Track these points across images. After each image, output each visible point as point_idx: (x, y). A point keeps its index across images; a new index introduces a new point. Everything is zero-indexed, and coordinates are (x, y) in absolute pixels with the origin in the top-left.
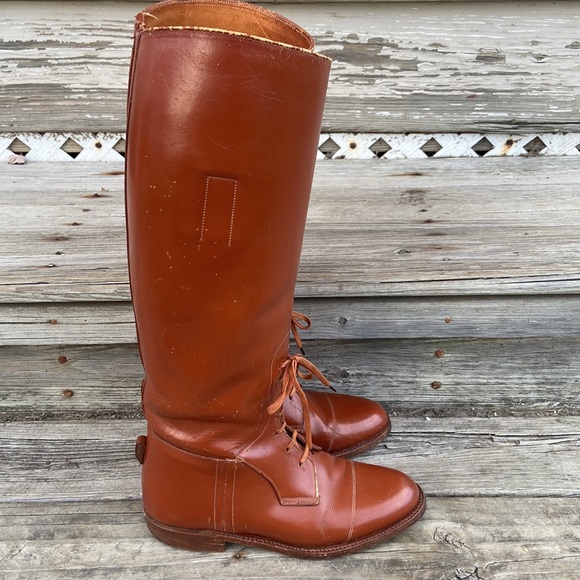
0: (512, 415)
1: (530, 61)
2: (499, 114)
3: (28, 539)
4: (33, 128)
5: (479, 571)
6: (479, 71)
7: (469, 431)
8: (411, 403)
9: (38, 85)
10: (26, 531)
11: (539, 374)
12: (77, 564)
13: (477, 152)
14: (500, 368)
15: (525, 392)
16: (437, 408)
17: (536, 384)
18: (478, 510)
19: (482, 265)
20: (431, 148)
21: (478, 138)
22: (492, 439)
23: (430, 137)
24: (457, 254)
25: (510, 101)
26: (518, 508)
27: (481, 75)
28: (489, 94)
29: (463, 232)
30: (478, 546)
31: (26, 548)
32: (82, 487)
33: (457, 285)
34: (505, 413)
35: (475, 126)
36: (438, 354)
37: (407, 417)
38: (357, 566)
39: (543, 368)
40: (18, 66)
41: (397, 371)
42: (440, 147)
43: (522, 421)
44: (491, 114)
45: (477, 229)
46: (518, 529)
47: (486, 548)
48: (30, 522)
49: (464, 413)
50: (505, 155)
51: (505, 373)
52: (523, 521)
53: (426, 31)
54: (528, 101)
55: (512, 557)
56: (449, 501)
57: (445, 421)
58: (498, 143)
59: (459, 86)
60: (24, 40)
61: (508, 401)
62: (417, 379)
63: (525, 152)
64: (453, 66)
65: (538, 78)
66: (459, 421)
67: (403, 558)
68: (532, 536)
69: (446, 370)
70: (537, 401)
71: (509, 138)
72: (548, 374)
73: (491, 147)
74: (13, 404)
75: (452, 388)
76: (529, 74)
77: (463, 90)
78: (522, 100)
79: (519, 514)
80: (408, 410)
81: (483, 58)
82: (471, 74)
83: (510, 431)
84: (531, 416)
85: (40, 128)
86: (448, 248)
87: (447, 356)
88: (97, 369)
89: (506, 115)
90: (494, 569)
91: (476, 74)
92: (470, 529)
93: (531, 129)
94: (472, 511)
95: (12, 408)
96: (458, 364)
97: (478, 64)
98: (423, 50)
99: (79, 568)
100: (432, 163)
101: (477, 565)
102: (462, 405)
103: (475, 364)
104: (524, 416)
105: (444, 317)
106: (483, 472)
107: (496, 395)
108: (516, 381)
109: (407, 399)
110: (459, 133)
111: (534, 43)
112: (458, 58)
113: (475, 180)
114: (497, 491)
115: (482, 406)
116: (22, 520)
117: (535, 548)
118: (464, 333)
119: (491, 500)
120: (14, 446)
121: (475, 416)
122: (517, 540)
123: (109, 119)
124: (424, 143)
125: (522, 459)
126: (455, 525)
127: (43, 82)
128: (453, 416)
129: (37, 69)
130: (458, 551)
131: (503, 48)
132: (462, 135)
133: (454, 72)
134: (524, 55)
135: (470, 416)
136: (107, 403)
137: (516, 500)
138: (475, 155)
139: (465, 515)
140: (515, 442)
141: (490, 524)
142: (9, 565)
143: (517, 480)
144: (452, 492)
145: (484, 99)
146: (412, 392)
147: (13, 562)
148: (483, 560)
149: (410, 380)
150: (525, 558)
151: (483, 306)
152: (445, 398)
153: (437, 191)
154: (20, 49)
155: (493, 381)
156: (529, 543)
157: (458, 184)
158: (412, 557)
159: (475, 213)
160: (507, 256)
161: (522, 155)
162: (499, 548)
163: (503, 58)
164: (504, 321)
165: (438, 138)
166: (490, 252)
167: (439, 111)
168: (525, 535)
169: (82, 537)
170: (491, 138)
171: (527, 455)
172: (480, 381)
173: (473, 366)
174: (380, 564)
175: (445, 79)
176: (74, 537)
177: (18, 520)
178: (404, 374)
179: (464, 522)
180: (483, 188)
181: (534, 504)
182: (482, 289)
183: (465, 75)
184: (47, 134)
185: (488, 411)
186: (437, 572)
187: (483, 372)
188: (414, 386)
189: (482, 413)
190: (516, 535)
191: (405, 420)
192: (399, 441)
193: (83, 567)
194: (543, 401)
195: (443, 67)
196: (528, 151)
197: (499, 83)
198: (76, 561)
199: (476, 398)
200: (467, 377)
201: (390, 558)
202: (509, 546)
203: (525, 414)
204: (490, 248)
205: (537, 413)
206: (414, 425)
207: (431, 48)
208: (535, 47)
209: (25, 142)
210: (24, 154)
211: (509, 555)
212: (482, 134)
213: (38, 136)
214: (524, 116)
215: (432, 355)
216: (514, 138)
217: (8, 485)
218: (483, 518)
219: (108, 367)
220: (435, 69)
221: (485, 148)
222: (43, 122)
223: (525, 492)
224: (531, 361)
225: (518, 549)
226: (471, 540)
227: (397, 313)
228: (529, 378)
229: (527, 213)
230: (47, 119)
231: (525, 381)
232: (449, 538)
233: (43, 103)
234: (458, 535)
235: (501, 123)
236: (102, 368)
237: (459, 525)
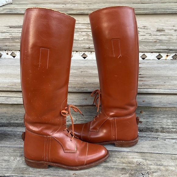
0: (164, 132)
1: (173, 32)
2: (164, 47)
3: (20, 156)
5: (149, 173)
6: (157, 34)
7: (150, 136)
10: (19, 154)
11: (172, 120)
13: (158, 58)
14: (160, 117)
15: (168, 125)
16: (141, 129)
17: (172, 123)
18: (151, 157)
19: (154, 85)
20: (144, 57)
21: (158, 54)
22: (157, 139)
23: (143, 53)
24: (147, 82)
25: (167, 43)
26: (163, 157)
27: (158, 35)
28: (161, 41)
29: (150, 77)
30: (149, 166)
31: (18, 159)
33: (146, 90)
34: (162, 132)
35: (157, 50)
36: (141, 112)
38: (112, 169)
39: (173, 118)
42: (146, 57)
43: (167, 134)
44: (161, 47)
45: (154, 77)
46: (162, 162)
47: (152, 167)
48: (20, 152)
49: (149, 131)
50: (166, 59)
51: (162, 119)
52: (164, 160)
53: (142, 23)
54: (173, 43)
55: (159, 170)
56: (142, 154)
57: (143, 133)
58: (164, 55)
59: (152, 39)
61: (163, 128)
63: (172, 59)
64: (150, 33)
65: (175, 36)
66: (148, 133)
67: (126, 168)
68: (166, 165)
69: (144, 117)
70: (172, 128)
71: (167, 54)
72: (175, 120)
73: (162, 57)
74: (19, 122)
75: (146, 123)
76: (172, 35)
77: (153, 40)
78: (171, 43)
79: (163, 159)
81: (158, 30)
82: (155, 35)
83: (163, 137)
84: (170, 133)
86: (145, 81)
87: (144, 113)
89: (166, 47)
90: (153, 172)
91: (156, 35)
92: (148, 161)
93: (174, 52)
94: (149, 157)
95: (19, 123)
96: (147, 115)
97: (157, 32)
98: (141, 28)
100: (144, 61)
101: (148, 171)
102: (149, 129)
103: (152, 116)
104: (168, 133)
105: (142, 100)
106: (154, 147)
107: (159, 126)
108: (165, 122)
110: (152, 52)
111: (174, 26)
112: (151, 30)
113: (156, 65)
114: (157, 152)
115: (155, 129)
116: (18, 151)
117: (167, 168)
118: (148, 105)
119: (155, 154)
120: (18, 133)
121: (153, 132)
122: (162, 165)
124: (142, 55)
125: (166, 144)
126: (143, 160)
128: (146, 132)
130: (143, 167)
131: (164, 28)
132: (153, 53)
133: (150, 34)
134: (171, 30)
135: (151, 132)
137: (163, 155)
138: (157, 59)
139: (146, 158)
140: (164, 140)
141: (154, 160)
143: (164, 150)
144: (143, 152)
145: (159, 43)
147: (14, 162)
148: (151, 170)
150: (163, 170)
151: (154, 97)
152: (143, 126)
153: (144, 67)
155: (158, 121)
156: (165, 166)
157: (151, 66)
158: (129, 168)
159: (155, 73)
160: (161, 83)
161: (171, 60)
162: (156, 167)
163: (164, 31)
164: (161, 102)
165: (146, 54)
166: (157, 82)
167: (146, 46)
168: (164, 164)
170: (162, 54)
171: (168, 143)
172: (154, 121)
173: (152, 117)
174: (119, 169)
175: (147, 36)
177: (17, 151)
179: (146, 159)
180: (158, 67)
181: (168, 156)
182: (153, 91)
183: (153, 35)
185: (157, 131)
186: (136, 172)
187: (155, 118)
189: (155, 131)
190: (161, 164)
194: (174, 129)
195: (147, 33)
196: (173, 58)
197: (163, 38)
199: (153, 126)
200: (150, 120)
201: (122, 167)
202: (159, 167)
203: (168, 132)
204: (157, 81)
205: (172, 132)
207: (143, 28)
208: (174, 27)
211: (159, 169)
212: (159, 53)
214: (171, 48)
215: (139, 112)
216: (169, 54)
217: (16, 143)
218: (152, 159)
220: (144, 33)
221: (160, 57)
223: (166, 153)
224: (170, 116)
225: (162, 168)
226: (148, 164)
228: (169, 121)
229: (170, 73)
231: (168, 122)
232: (141, 163)
234: (143, 163)
235: (164, 50)
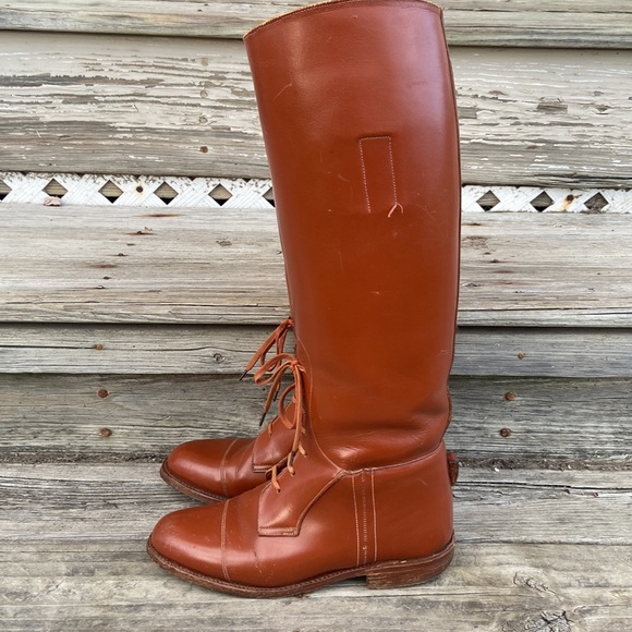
0: (587, 468)
1: (592, 112)
2: (560, 167)
3: (66, 575)
4: (72, 169)
5: (568, 614)
6: (539, 121)
7: (541, 483)
8: (478, 452)
9: (82, 123)
10: (63, 568)
11: (617, 422)
12: (122, 600)
13: (537, 208)
14: (575, 414)
15: (601, 443)
16: (506, 459)
17: (613, 434)
18: (560, 557)
19: (558, 297)
20: (488, 202)
21: (537, 192)
22: (568, 491)
23: (487, 189)
24: (531, 289)
25: (571, 153)
26: (603, 555)
27: (542, 125)
28: (551, 146)
29: (533, 271)
30: (563, 591)
31: (64, 584)
32: (122, 527)
33: (532, 315)
34: (579, 466)
35: (535, 179)
36: (507, 397)
37: (474, 467)
38: (432, 607)
39: (620, 415)
40: (63, 103)
41: (463, 415)
42: (498, 201)
43: (599, 475)
44: (552, 167)
45: (547, 269)
46: (606, 575)
47: (572, 592)
48: (67, 558)
49: (535, 465)
50: (565, 211)
51: (580, 421)
52: (610, 568)
53: (487, 78)
54: (590, 153)
55: (602, 602)
56: (527, 547)
57: (515, 473)
58: (558, 197)
59: (520, 136)
60: (72, 75)
61: (582, 452)
62: (485, 426)
63: (586, 209)
64: (513, 115)
65: (601, 130)
66: (531, 473)
67: (483, 601)
68: (621, 582)
69: (517, 415)
70: (614, 453)
71: (569, 193)
72: (626, 422)
73: (551, 202)
74: (44, 444)
75: (523, 436)
76: (592, 125)
77: (523, 141)
78: (583, 153)
79: (605, 561)
80: (474, 461)
81: (544, 108)
82: (531, 124)
83: (586, 483)
84: (607, 469)
85: (80, 168)
86: (518, 283)
87: (518, 400)
88: (140, 405)
89: (567, 167)
90: (583, 613)
91: (536, 124)
92: (553, 574)
93: (593, 184)
94: (553, 557)
95: (43, 448)
96: (529, 408)
97: (539, 114)
98: (483, 98)
99: (124, 603)
100: (488, 216)
101: (564, 608)
102: (533, 457)
103: (548, 409)
104: (600, 469)
105: (517, 353)
106: (562, 521)
107: (570, 446)
108: (592, 430)
109: (473, 448)
110: (518, 186)
111: (597, 94)
112: (519, 107)
113: (537, 231)
114: (578, 539)
115: (554, 458)
116: (59, 557)
117: (625, 594)
118: (538, 372)
119: (574, 547)
120: (45, 486)
121: (547, 468)
122: (606, 586)
123: (153, 161)
124: (481, 195)
125: (603, 510)
126: (536, 570)
127: (87, 119)
128: (524, 467)
129: (82, 106)
130: (543, 595)
131: (564, 98)
132: (521, 188)
133: (513, 121)
134: (586, 106)
135: (542, 468)
136: (147, 445)
137: (600, 548)
138: (534, 210)
139: (546, 561)
140: (593, 494)
141: (575, 569)
142: (46, 600)
143: (599, 529)
144: (530, 539)
145: (545, 151)
146: (479, 440)
147: (50, 597)
148: (571, 604)
149: (477, 425)
150: (616, 602)
151: (559, 340)
152: (515, 448)
153: (499, 238)
154: (66, 84)
155: (567, 429)
156: (618, 589)
157: (520, 233)
158: (492, 600)
159: (543, 256)
160: (581, 291)
161: (583, 212)
162: (586, 593)
163: (565, 108)
164: (581, 358)
165: (496, 191)
166: (563, 288)
167: (498, 162)
168: (613, 581)
169: (125, 574)
170: (550, 192)
171: (607, 507)
172: (553, 428)
173: (546, 412)
174: (457, 605)
175: (505, 128)
176: (116, 574)
177: (53, 556)
178: (470, 419)
179: (546, 567)
180: (546, 237)
181: (620, 551)
182: (560, 320)
183: (526, 124)
184: (87, 176)
185: (561, 463)
186: (521, 614)
187: (557, 418)
188: (482, 433)
189: (555, 465)
190: (604, 582)
191: (472, 470)
192: (467, 490)
193: (130, 603)
194: (621, 453)
195: (504, 115)
196: (589, 208)
197: (561, 134)
198: (120, 597)
199: (548, 448)
200: (539, 424)
201: (467, 600)
202: (597, 592)
203: (601, 467)
204: (563, 284)
205: (614, 467)
206: (482, 475)
207: (491, 96)
208: (598, 98)
209: (63, 184)
210: (60, 196)
211: (598, 600)
212: (542, 187)
213: (76, 177)
214: (585, 170)
215: (501, 398)
216: (575, 193)
217: (41, 524)
218: (566, 564)
219: (152, 403)
220: (495, 117)
221: (543, 204)
222: (83, 162)
223: (609, 541)
224: (608, 408)
225: (607, 594)
226: (556, 585)
227: (467, 347)
228: (606, 427)
229: (596, 257)
230: (89, 158)
231: (601, 430)
232: (532, 583)
233: (85, 142)
234: (541, 580)
235: (562, 176)
236: (146, 404)
237: (540, 571)
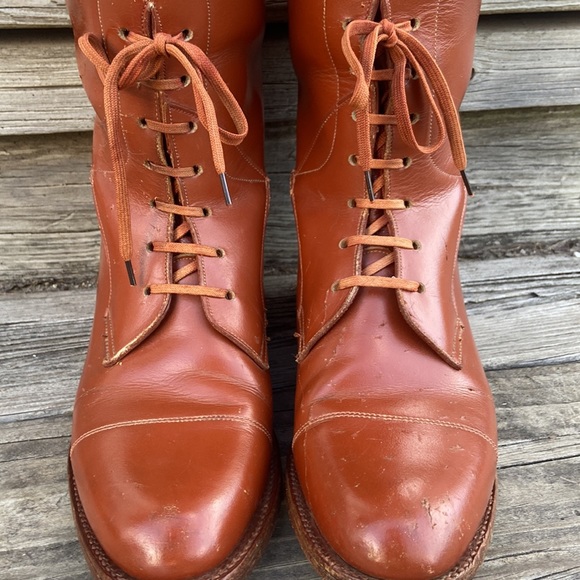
8: (548, 232)
12: (36, 537)
37: (544, 255)
41: (532, 177)
62: (562, 191)
80: (544, 246)
88: (19, 197)
99: (42, 543)
109: (542, 226)
136: (40, 264)
146: (550, 213)
149: (550, 192)
178: (542, 182)
188: (555, 202)
193: (51, 541)
198: (34, 531)
206: (560, 264)
219: (38, 192)
236: (28, 195)
